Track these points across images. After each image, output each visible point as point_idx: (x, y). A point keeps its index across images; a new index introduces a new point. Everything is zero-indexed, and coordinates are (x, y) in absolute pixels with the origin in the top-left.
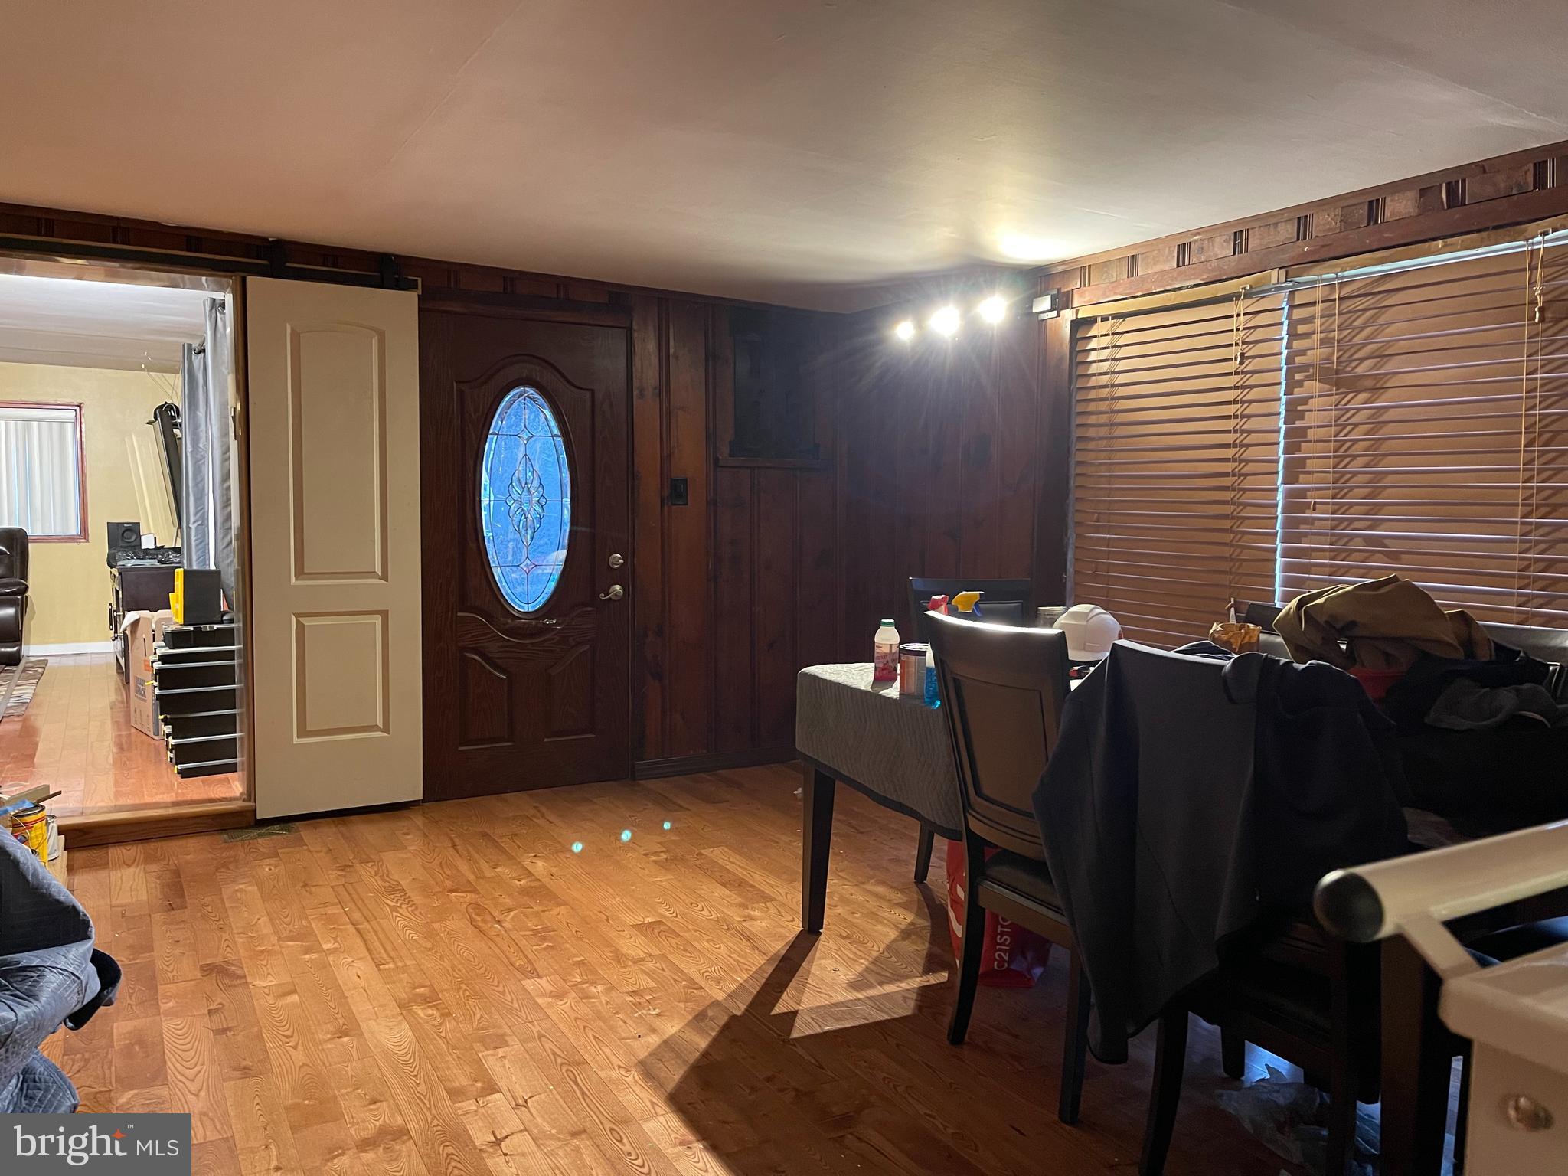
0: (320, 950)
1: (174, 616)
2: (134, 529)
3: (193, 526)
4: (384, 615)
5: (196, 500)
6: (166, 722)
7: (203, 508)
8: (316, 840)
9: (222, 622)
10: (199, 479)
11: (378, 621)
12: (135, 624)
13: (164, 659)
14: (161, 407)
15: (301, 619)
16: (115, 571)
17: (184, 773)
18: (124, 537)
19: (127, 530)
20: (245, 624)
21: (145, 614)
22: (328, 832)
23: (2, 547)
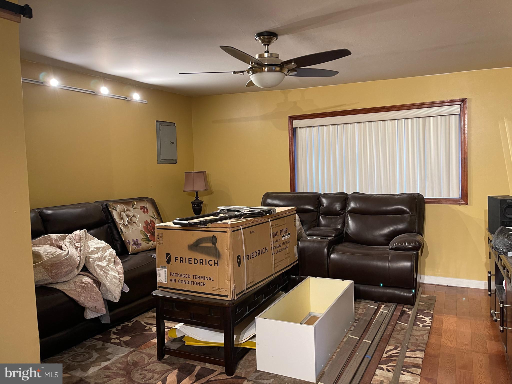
23: (406, 207)
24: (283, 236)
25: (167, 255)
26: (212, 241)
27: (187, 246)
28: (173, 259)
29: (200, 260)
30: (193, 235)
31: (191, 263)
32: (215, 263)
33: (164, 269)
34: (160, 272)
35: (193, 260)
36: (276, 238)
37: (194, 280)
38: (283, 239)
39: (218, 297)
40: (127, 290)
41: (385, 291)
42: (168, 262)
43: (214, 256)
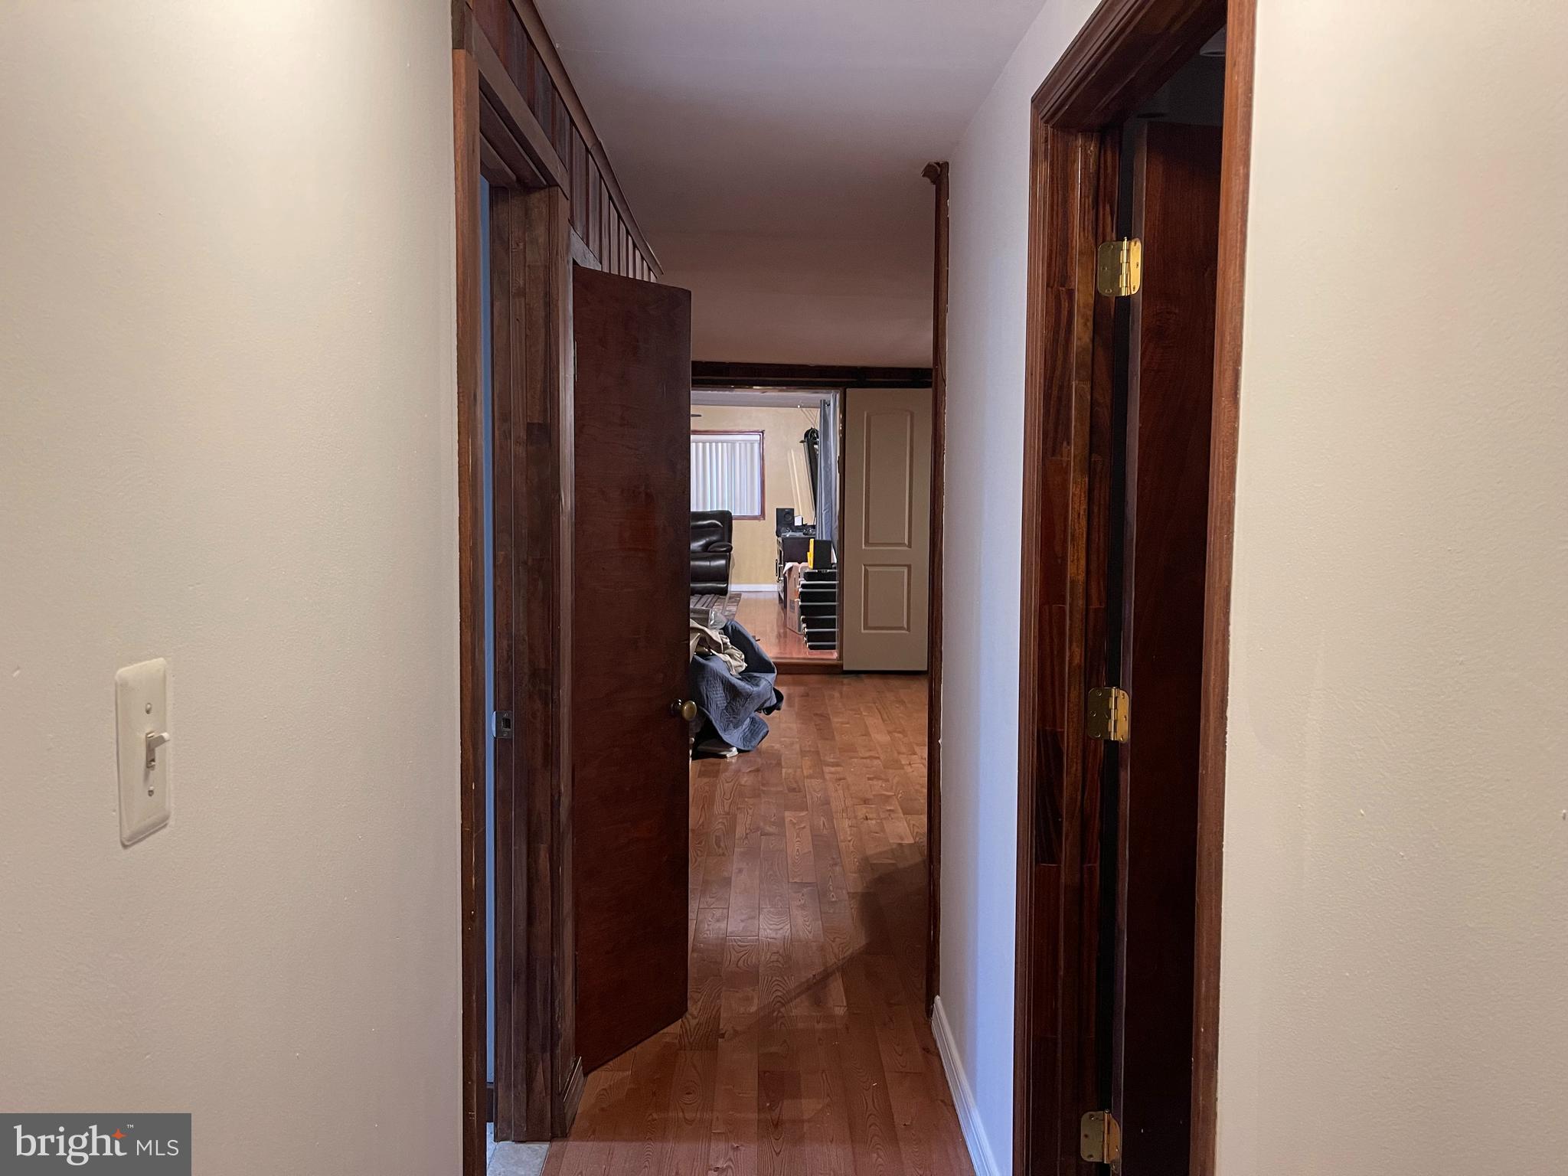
0: (861, 714)
1: (809, 565)
4: (909, 567)
6: (804, 621)
8: (868, 682)
9: (831, 568)
11: (906, 570)
12: (790, 569)
13: (803, 586)
14: (808, 432)
15: (867, 567)
16: (780, 539)
17: (811, 647)
18: (785, 517)
19: (788, 513)
20: (840, 571)
21: (796, 564)
22: (877, 682)
23: (717, 521)
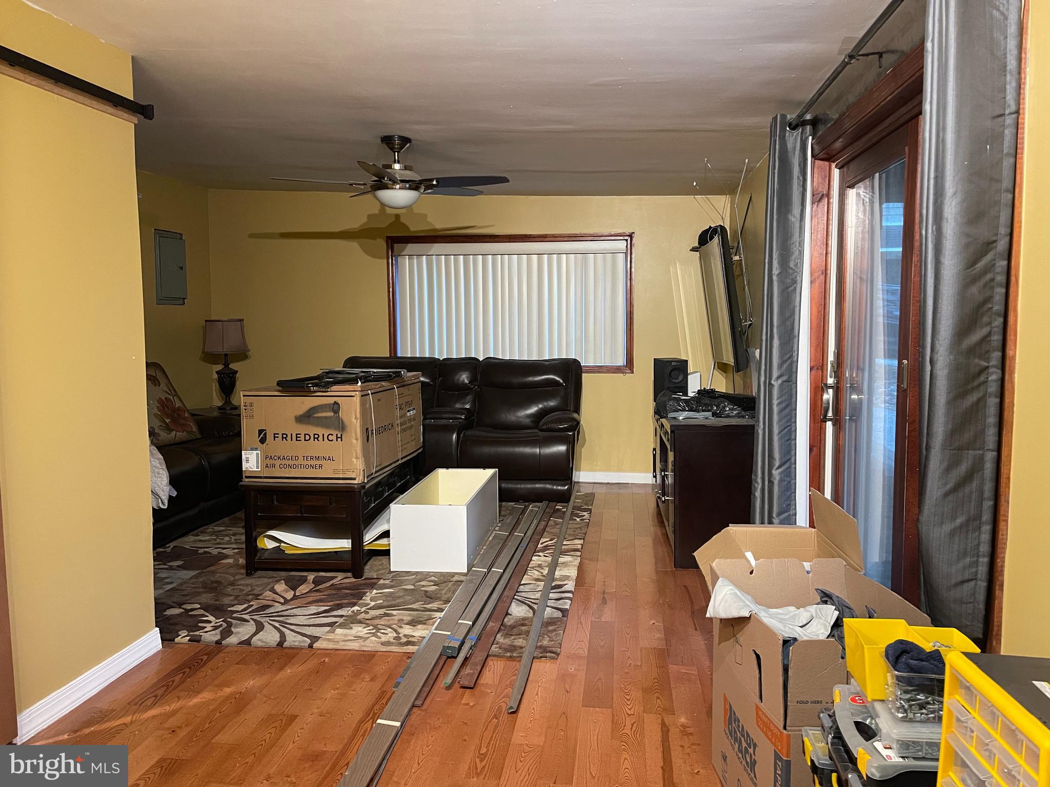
2: (681, 367)
3: (776, 384)
5: (782, 346)
7: (791, 356)
10: (787, 315)
18: (670, 377)
19: (673, 368)
23: (559, 377)
24: (408, 411)
25: (260, 432)
26: (333, 409)
27: (294, 418)
28: (270, 437)
29: (314, 435)
30: (303, 403)
31: (300, 440)
32: (337, 438)
33: (255, 452)
34: (247, 456)
35: (302, 436)
36: (403, 412)
37: (306, 462)
38: (408, 414)
39: (341, 482)
40: (174, 494)
41: (534, 486)
42: (263, 441)
43: (335, 429)
